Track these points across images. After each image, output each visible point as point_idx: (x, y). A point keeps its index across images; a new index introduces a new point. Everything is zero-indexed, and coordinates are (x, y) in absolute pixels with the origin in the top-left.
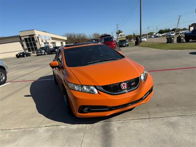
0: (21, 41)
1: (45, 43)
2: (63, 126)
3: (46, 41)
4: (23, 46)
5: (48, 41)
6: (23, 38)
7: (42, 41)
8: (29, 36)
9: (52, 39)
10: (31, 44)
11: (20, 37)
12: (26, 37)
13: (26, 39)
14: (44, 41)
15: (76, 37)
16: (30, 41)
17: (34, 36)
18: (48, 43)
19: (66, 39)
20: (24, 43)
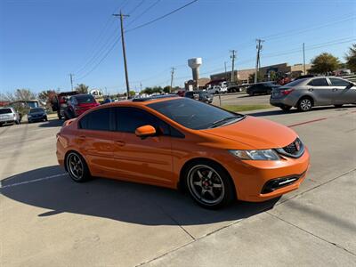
2: (237, 224)
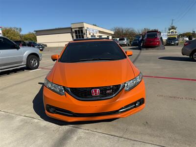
0: (72, 33)
1: (92, 36)
3: (93, 34)
4: (73, 37)
5: (95, 34)
6: (73, 30)
7: (90, 34)
8: (79, 28)
9: (99, 33)
10: (80, 35)
11: (72, 29)
12: (76, 29)
13: (76, 31)
14: (92, 34)
15: (124, 32)
16: (79, 33)
17: (83, 29)
18: (95, 36)
19: (113, 33)
20: (74, 35)
